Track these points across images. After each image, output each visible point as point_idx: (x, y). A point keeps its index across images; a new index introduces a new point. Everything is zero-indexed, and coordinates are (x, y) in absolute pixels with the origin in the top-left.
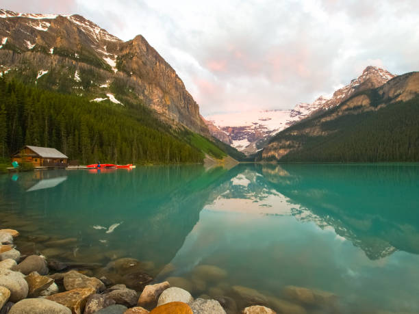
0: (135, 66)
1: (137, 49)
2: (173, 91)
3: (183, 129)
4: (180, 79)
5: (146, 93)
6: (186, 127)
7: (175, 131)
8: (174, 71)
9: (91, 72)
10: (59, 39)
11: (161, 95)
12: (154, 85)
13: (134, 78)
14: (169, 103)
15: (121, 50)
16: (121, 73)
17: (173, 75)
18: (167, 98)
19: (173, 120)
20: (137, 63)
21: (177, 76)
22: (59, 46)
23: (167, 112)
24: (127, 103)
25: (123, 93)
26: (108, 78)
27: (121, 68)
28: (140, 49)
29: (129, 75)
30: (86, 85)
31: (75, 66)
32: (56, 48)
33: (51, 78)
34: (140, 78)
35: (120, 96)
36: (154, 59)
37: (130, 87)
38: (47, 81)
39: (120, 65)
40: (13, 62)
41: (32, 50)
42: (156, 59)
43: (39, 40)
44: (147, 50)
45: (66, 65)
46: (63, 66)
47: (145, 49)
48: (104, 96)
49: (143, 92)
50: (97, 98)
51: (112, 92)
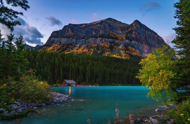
0: (134, 36)
4: (160, 37)
5: (140, 48)
8: (156, 34)
9: (114, 42)
10: (101, 31)
11: (149, 48)
12: (144, 44)
13: (133, 42)
15: (128, 29)
16: (127, 40)
17: (156, 36)
20: (135, 34)
21: (158, 36)
22: (101, 34)
24: (130, 54)
25: (128, 50)
26: (121, 44)
27: (127, 38)
28: (136, 27)
29: (131, 40)
30: (111, 48)
31: (107, 41)
32: (100, 35)
33: (98, 47)
34: (137, 41)
35: (127, 52)
36: (144, 30)
37: (131, 46)
38: (96, 49)
39: (127, 37)
40: (85, 43)
41: (91, 37)
42: (146, 30)
43: (94, 33)
44: (140, 26)
45: (103, 41)
46: (102, 42)
47: (139, 26)
48: (119, 53)
49: (139, 48)
50: (116, 53)
51: (123, 50)
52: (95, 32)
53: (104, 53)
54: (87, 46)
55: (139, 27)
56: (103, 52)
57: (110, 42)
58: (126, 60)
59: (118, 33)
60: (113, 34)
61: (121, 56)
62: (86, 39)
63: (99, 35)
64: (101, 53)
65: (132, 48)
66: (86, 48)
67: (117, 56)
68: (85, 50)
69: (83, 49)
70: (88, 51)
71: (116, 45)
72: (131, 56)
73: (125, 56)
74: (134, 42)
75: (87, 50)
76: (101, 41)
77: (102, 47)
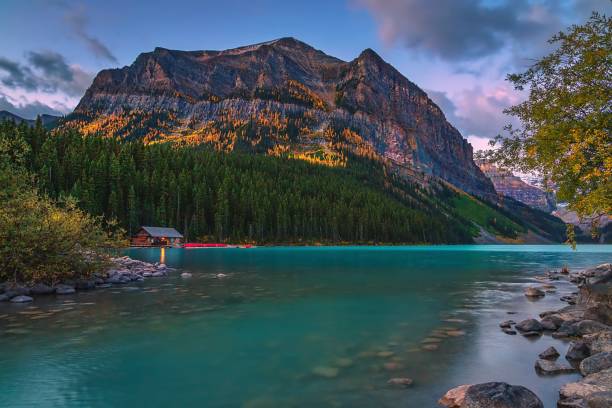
0: (360, 97)
1: (364, 70)
2: (424, 127)
3: (440, 188)
4: (435, 106)
5: (378, 135)
6: (447, 183)
7: (425, 191)
8: (424, 95)
9: (299, 115)
10: (261, 77)
11: (401, 137)
12: (389, 123)
13: (358, 115)
14: (415, 147)
15: (343, 76)
16: (341, 111)
17: (423, 102)
18: (412, 140)
19: (423, 174)
20: (363, 92)
21: (429, 101)
22: (261, 86)
23: (412, 162)
24: (347, 153)
25: (343, 139)
26: (322, 121)
27: (339, 103)
28: (368, 70)
29: (352, 111)
30: (293, 134)
31: (280, 110)
32: (257, 89)
33: (251, 130)
34: (368, 114)
35: (338, 145)
36: (391, 81)
37: (352, 129)
38: (246, 135)
39: (339, 99)
40: (210, 115)
41: (231, 96)
42: (394, 80)
43: (238, 83)
44: (380, 70)
45: (268, 109)
46: (265, 112)
47: (376, 68)
48: (316, 147)
49: (373, 135)
50: (307, 150)
51: (327, 140)
52: (243, 80)
53: (272, 148)
54: (218, 125)
55: (377, 70)
56: (267, 144)
57: (290, 115)
58: (337, 171)
59: (314, 88)
60: (298, 87)
61: (322, 159)
62: (212, 101)
63: (254, 90)
64: (261, 148)
65: (354, 134)
66: (214, 130)
67: (309, 158)
68: (210, 137)
69: (205, 134)
70: (221, 139)
71: (307, 124)
72: (353, 158)
73: (335, 159)
74: (361, 116)
75: (218, 136)
76: (260, 109)
77: (265, 130)
